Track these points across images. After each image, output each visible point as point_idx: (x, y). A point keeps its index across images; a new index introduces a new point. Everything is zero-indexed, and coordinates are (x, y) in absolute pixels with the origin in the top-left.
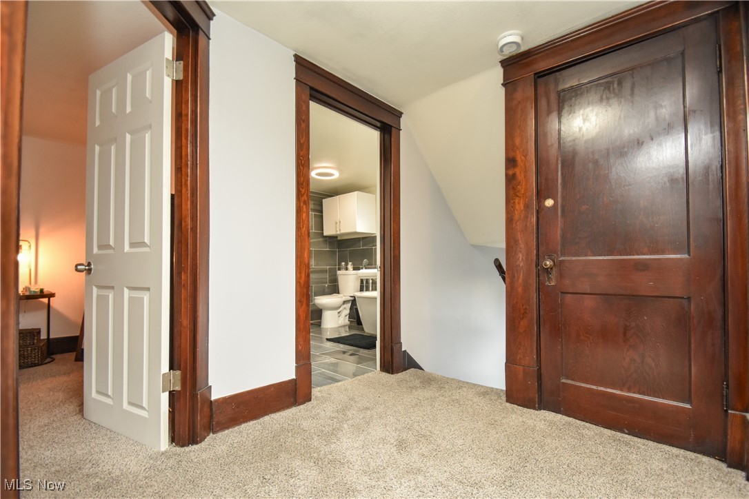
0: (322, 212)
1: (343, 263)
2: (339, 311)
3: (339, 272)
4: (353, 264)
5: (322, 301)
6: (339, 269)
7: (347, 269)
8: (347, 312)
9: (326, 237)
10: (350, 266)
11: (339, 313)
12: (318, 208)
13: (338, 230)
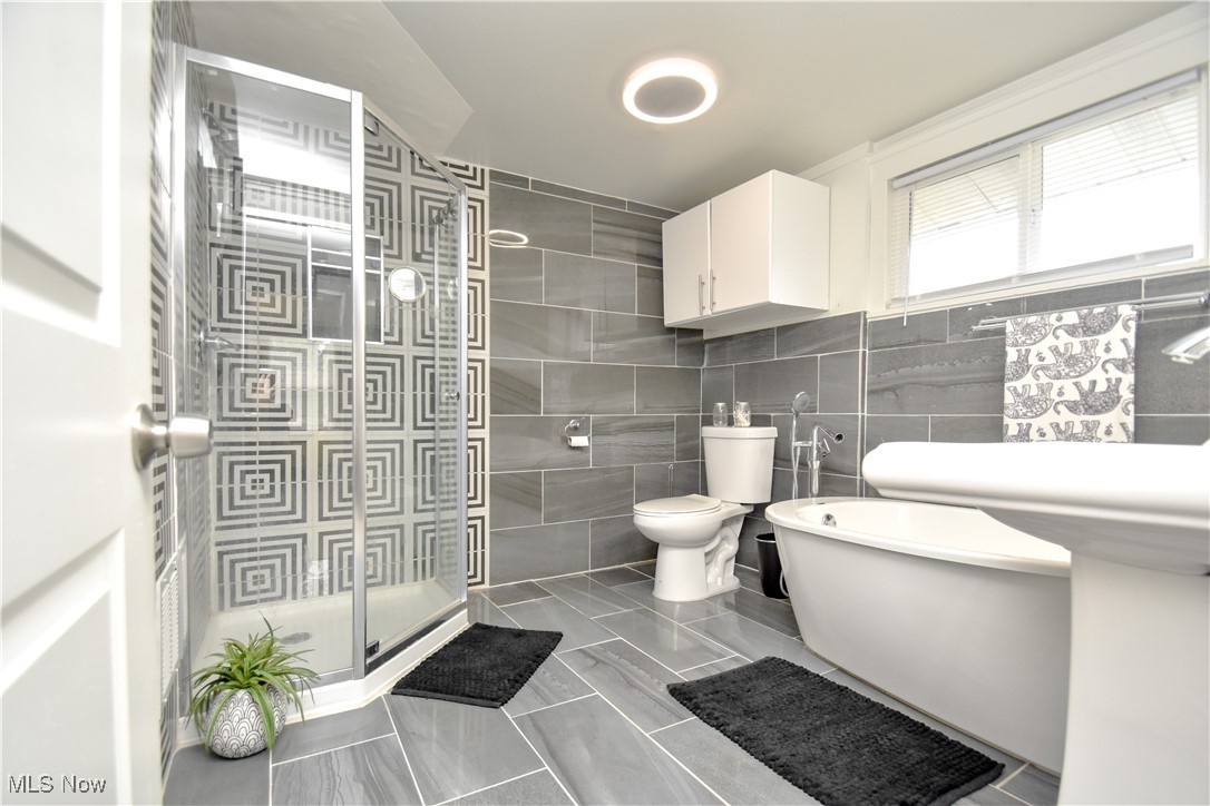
0: (659, 261)
1: (720, 405)
2: (708, 549)
3: (707, 431)
4: (751, 407)
5: (655, 517)
6: (708, 422)
7: (731, 422)
8: (731, 548)
9: (671, 330)
10: (742, 415)
11: (707, 554)
12: (650, 250)
13: (707, 304)
